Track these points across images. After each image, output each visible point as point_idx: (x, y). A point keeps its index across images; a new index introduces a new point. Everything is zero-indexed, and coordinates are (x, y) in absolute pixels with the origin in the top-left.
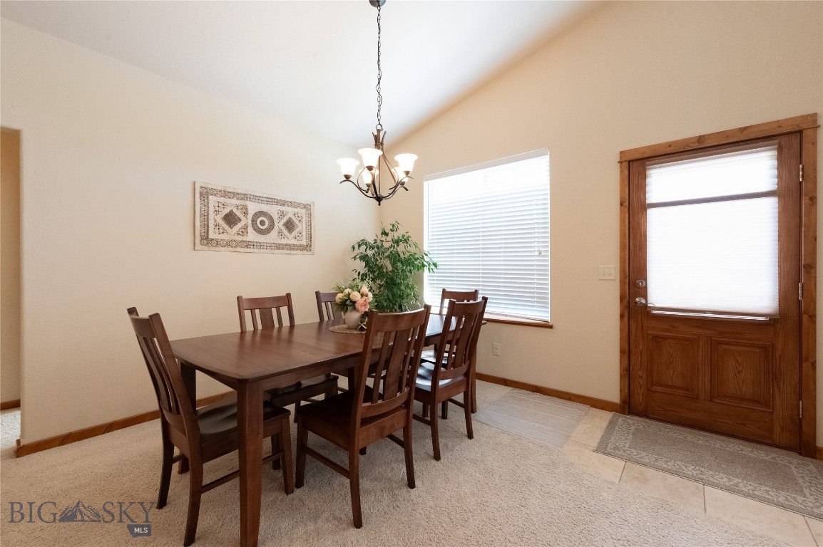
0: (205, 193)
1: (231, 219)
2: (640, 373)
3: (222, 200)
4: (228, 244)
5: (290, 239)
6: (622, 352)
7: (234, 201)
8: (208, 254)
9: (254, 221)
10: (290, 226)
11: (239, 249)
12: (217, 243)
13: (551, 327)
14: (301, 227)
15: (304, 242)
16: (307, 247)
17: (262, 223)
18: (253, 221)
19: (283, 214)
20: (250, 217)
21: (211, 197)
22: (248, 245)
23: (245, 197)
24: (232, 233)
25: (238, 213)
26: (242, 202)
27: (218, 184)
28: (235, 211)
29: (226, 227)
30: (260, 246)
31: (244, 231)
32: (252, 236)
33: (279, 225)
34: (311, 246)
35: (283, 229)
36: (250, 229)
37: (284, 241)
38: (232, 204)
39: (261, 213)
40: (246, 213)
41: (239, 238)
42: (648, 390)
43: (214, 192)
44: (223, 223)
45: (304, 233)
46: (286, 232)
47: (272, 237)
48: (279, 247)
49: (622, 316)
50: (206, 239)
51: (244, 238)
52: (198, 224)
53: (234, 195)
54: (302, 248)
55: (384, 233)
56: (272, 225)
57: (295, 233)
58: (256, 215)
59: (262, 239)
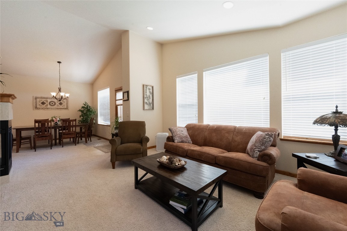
0: (36, 98)
1: (43, 103)
3: (41, 99)
4: (42, 109)
5: (61, 107)
8: (37, 111)
11: (46, 109)
12: (40, 108)
13: (110, 126)
15: (65, 107)
16: (67, 108)
17: (52, 103)
18: (49, 103)
20: (48, 102)
22: (48, 109)
23: (47, 98)
24: (44, 106)
26: (46, 99)
27: (39, 96)
28: (44, 101)
29: (42, 105)
30: (52, 109)
31: (47, 105)
32: (49, 106)
33: (57, 104)
35: (59, 105)
36: (48, 105)
37: (59, 107)
38: (43, 100)
39: (52, 101)
40: (47, 102)
41: (46, 107)
43: (38, 98)
44: (41, 104)
45: (65, 105)
46: (60, 105)
47: (55, 106)
48: (57, 109)
50: (36, 108)
52: (34, 105)
53: (44, 98)
54: (65, 109)
55: (85, 105)
56: (55, 104)
57: (63, 105)
58: (50, 102)
59: (52, 107)
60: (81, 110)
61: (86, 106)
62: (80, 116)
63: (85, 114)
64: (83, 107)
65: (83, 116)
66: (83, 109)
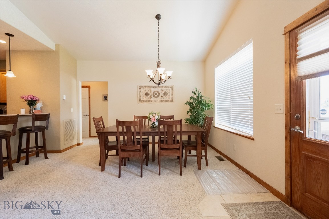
0: (140, 88)
1: (147, 94)
2: (298, 180)
3: (145, 89)
4: (146, 101)
5: (165, 98)
6: (287, 162)
7: (148, 89)
8: (141, 104)
9: (153, 94)
10: (165, 94)
11: (149, 102)
12: (143, 101)
13: (253, 139)
14: (169, 94)
15: (170, 99)
16: (172, 101)
17: (156, 94)
19: (163, 91)
20: (152, 93)
21: (142, 89)
22: (152, 101)
23: (151, 87)
24: (147, 98)
25: (149, 92)
26: (150, 89)
27: (143, 84)
28: (148, 92)
29: (146, 96)
30: (155, 101)
32: (153, 98)
33: (161, 94)
34: (173, 100)
35: (163, 95)
36: (152, 96)
37: (163, 99)
39: (156, 91)
41: (149, 99)
42: (303, 194)
43: (142, 87)
45: (170, 96)
46: (164, 96)
47: (159, 98)
48: (161, 101)
49: (286, 138)
50: (140, 100)
51: (151, 99)
52: (139, 96)
53: (148, 87)
54: (170, 101)
55: (195, 93)
57: (167, 96)
58: (154, 92)
59: (156, 99)
60: (189, 103)
61: (196, 96)
62: (188, 112)
63: (194, 108)
64: (192, 98)
65: (191, 112)
66: (191, 101)
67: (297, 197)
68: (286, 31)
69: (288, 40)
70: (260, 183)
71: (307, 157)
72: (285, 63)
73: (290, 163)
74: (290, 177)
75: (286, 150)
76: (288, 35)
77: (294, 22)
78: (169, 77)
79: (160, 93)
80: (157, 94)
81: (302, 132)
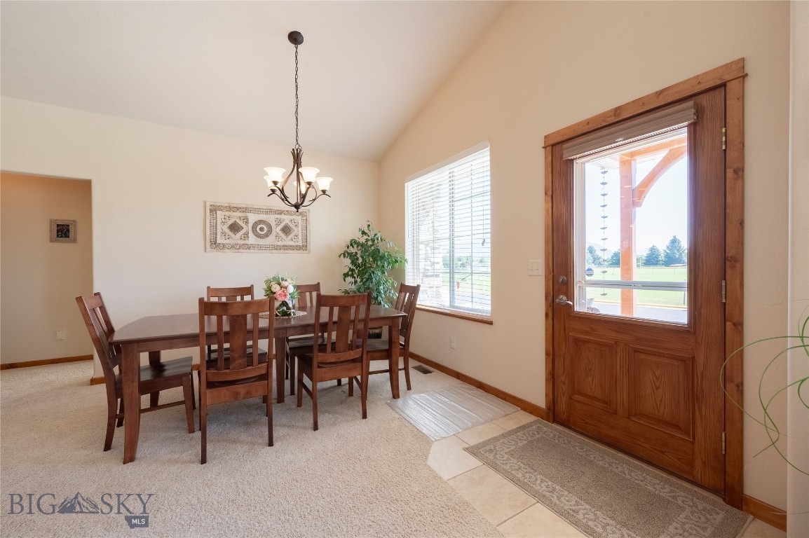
0: (214, 210)
1: (234, 228)
2: (563, 379)
3: (228, 214)
4: (233, 247)
5: (288, 241)
6: (547, 354)
7: (238, 214)
8: (216, 255)
10: (286, 230)
11: (241, 250)
12: (224, 245)
13: (491, 323)
14: (298, 231)
15: (300, 244)
16: (304, 247)
17: (262, 229)
18: (253, 228)
19: (280, 221)
20: (250, 225)
21: (218, 212)
22: (249, 247)
23: (246, 210)
24: (236, 238)
25: (241, 223)
26: (244, 214)
27: (223, 200)
28: (238, 221)
29: (231, 234)
30: (260, 247)
31: (246, 236)
32: (252, 239)
33: (277, 230)
34: (306, 246)
35: (281, 233)
36: (251, 234)
37: (280, 243)
38: (236, 216)
39: (261, 222)
40: (247, 223)
41: (242, 242)
42: (570, 398)
43: (220, 208)
44: (228, 231)
45: (300, 236)
46: (283, 236)
47: (271, 240)
48: (277, 248)
49: (547, 315)
50: (214, 244)
51: (247, 242)
52: (208, 233)
53: (238, 209)
54: (298, 248)
55: (364, 233)
56: (270, 231)
57: (291, 236)
58: (256, 224)
59: (261, 242)
60: (348, 254)
61: (366, 240)
62: (346, 275)
64: (353, 243)
65: (352, 276)
66: (354, 250)
67: (562, 405)
68: (547, 144)
69: (550, 158)
70: (505, 399)
71: (577, 341)
72: (546, 194)
73: (552, 355)
74: (552, 377)
75: (546, 335)
76: (549, 149)
77: (558, 132)
78: (324, 192)
79: (273, 227)
80: (266, 229)
81: (571, 303)
